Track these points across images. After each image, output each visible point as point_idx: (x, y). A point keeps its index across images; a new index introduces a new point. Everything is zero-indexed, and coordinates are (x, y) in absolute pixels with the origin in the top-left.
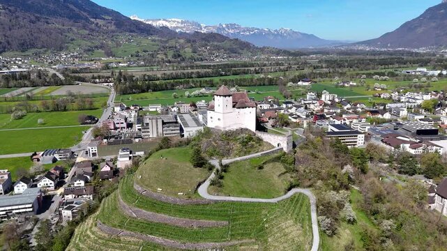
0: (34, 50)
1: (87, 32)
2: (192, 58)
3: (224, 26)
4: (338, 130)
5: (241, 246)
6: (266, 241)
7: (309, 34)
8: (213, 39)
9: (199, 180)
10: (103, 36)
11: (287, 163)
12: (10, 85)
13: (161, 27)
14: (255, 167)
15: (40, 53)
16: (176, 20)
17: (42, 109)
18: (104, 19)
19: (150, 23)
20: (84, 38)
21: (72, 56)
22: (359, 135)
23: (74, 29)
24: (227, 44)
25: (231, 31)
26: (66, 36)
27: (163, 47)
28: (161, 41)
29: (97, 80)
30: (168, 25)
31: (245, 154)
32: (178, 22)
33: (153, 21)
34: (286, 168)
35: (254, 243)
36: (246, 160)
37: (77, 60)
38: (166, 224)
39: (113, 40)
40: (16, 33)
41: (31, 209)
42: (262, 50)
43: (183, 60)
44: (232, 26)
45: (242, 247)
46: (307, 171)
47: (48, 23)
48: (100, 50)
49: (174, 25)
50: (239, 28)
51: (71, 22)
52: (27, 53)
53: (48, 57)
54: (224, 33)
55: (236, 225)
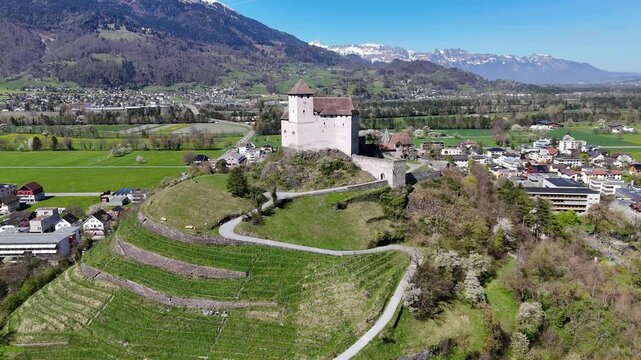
0: (181, 85)
1: (248, 61)
2: (382, 95)
3: (442, 52)
4: (554, 186)
5: (252, 309)
6: (295, 309)
7: (581, 62)
8: (420, 69)
9: (229, 212)
10: (267, 66)
11: (391, 205)
12: (132, 121)
13: (348, 55)
14: (333, 205)
15: (187, 88)
16: (372, 45)
17: (151, 147)
18: (273, 45)
19: (335, 50)
20: (243, 68)
21: (224, 92)
22: (590, 196)
23: (232, 57)
24: (439, 76)
25: (453, 60)
26: (221, 67)
27: (344, 80)
28: (344, 73)
29: (239, 118)
30: (360, 52)
31: (326, 185)
32: (375, 49)
33: (341, 47)
34: (386, 211)
35: (274, 309)
36: (323, 194)
37: (230, 97)
38: (156, 268)
39: (280, 72)
40: (163, 62)
41: (55, 251)
42: (494, 85)
43: (369, 97)
44: (455, 52)
45: (253, 312)
46: (427, 221)
47: (201, 50)
48: (261, 85)
49: (369, 53)
50: (465, 54)
51: (230, 49)
52: (172, 88)
53: (196, 91)
54: (440, 62)
55: (257, 279)
